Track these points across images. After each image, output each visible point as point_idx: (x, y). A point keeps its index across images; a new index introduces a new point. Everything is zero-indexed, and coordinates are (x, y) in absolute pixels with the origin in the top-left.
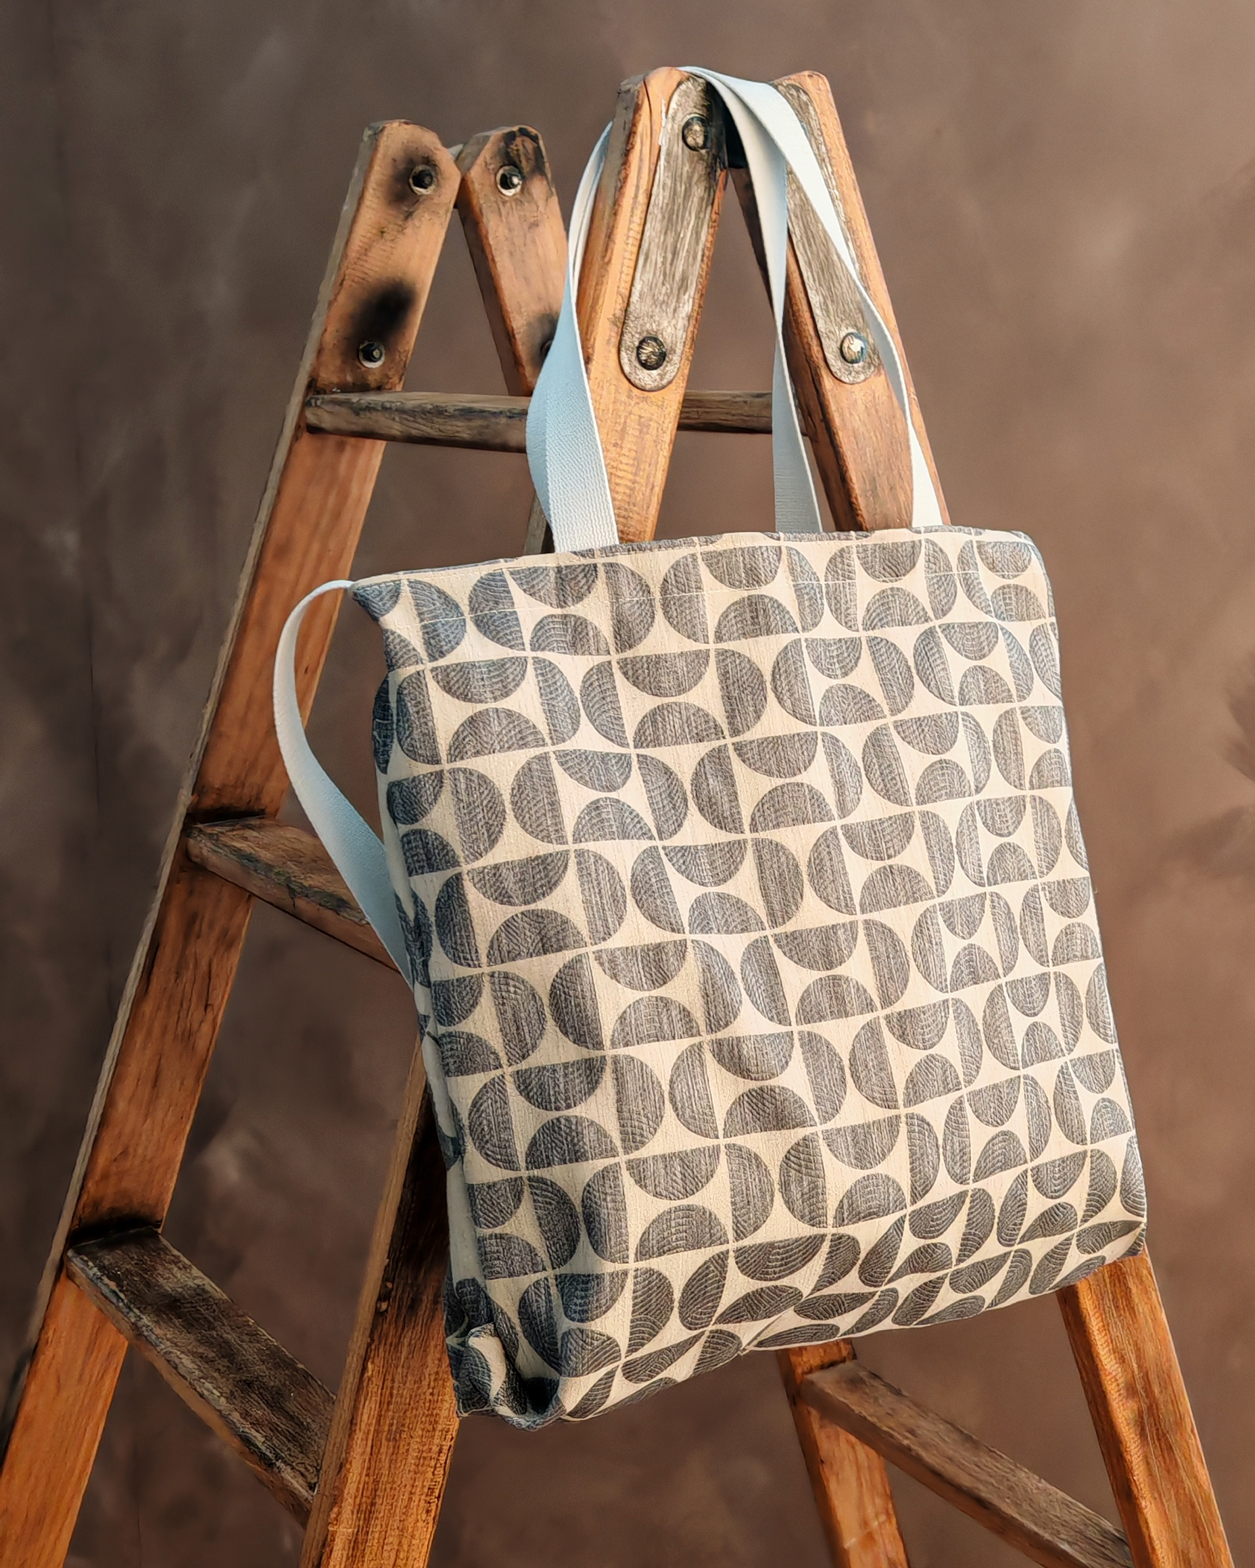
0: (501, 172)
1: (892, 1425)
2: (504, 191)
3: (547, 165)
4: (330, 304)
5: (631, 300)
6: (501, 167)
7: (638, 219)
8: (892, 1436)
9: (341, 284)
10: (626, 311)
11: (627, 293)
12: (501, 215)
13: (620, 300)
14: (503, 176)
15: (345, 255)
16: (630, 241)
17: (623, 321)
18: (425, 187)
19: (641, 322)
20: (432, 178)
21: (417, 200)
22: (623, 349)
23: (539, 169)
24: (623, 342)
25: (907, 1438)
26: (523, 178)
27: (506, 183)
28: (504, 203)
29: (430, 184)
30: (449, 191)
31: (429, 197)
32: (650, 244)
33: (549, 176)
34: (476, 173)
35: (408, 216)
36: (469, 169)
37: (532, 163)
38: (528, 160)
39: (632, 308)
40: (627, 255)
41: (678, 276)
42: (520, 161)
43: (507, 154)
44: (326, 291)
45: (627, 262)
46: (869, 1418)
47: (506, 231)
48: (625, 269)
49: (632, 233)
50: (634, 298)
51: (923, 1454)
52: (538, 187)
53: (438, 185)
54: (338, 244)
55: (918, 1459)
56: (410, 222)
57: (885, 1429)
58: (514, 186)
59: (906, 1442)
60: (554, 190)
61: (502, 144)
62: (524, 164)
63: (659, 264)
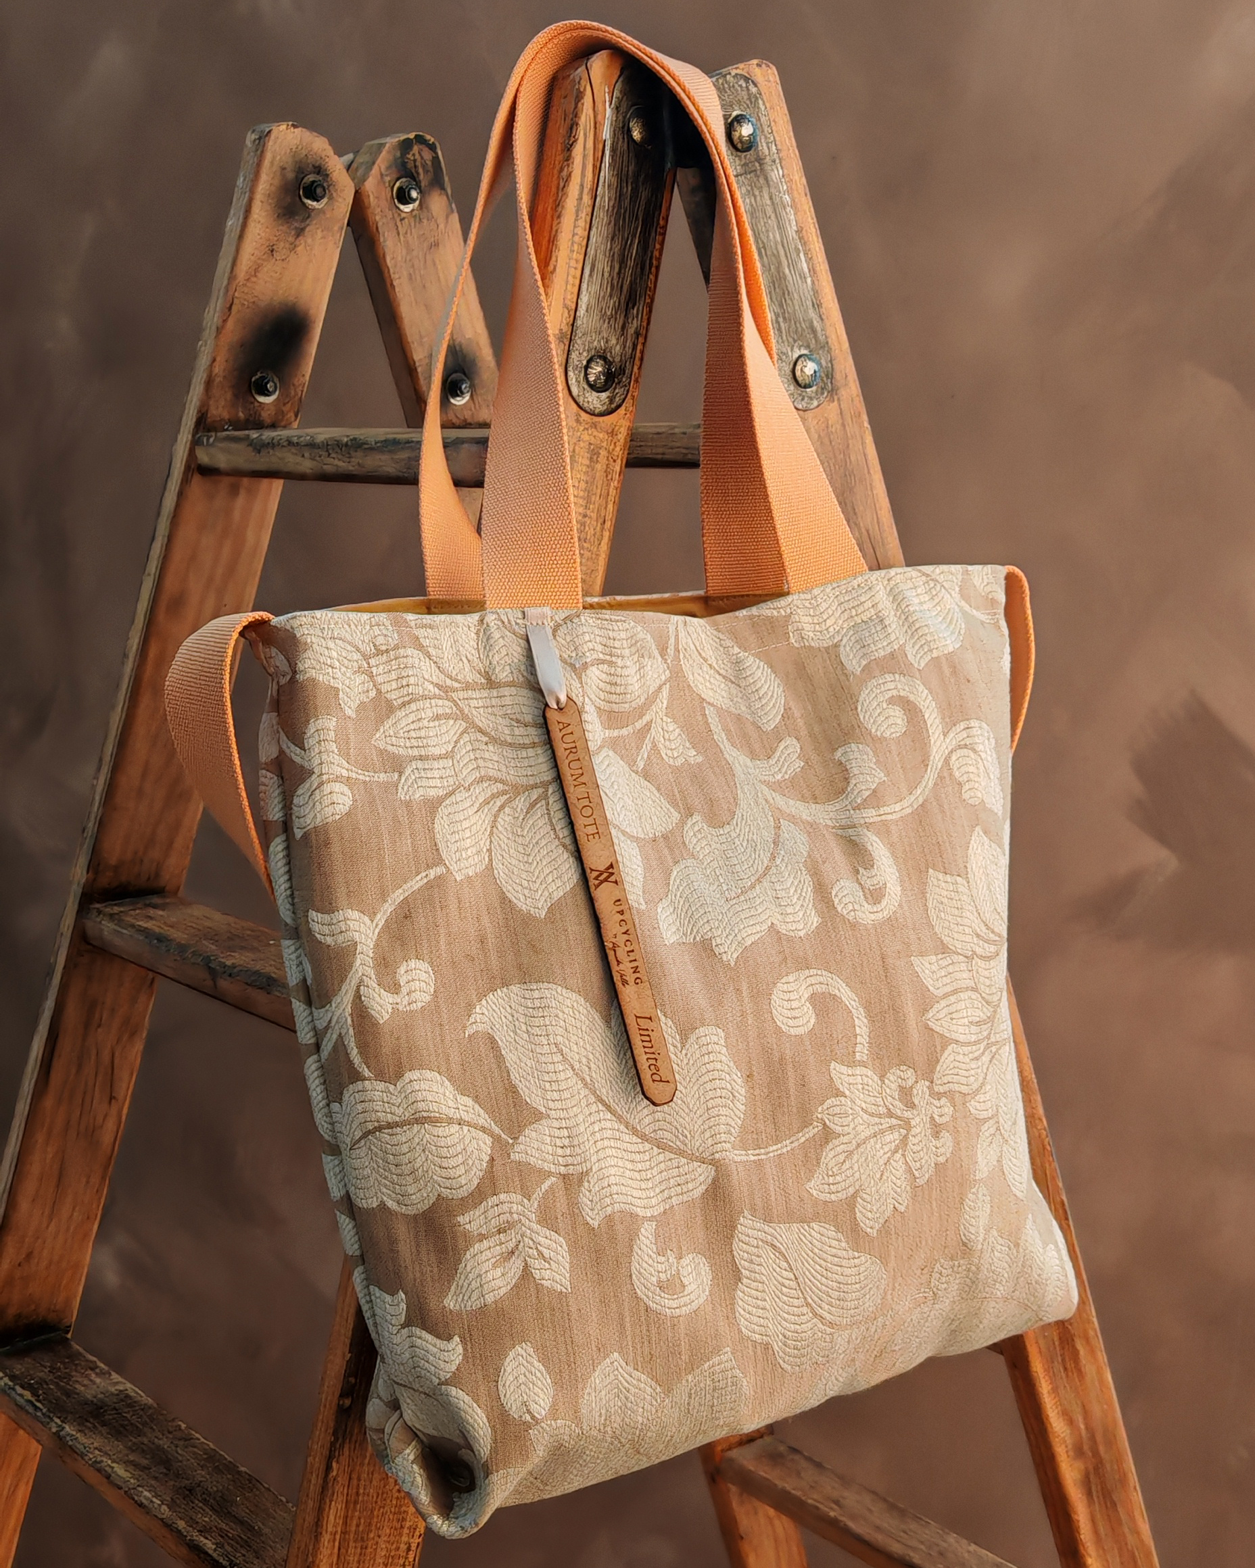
0: (398, 184)
1: (815, 1497)
2: (402, 207)
3: (446, 179)
4: (219, 330)
5: (578, 314)
6: (398, 179)
7: (582, 223)
8: (817, 1508)
9: (230, 308)
10: (573, 325)
11: (574, 307)
12: (399, 234)
13: (566, 314)
14: (400, 189)
15: (232, 277)
16: (576, 247)
17: (569, 338)
18: (318, 201)
19: (589, 338)
20: (324, 190)
21: (308, 213)
22: (570, 369)
23: (437, 182)
24: (570, 361)
25: (832, 1509)
26: (421, 192)
27: (403, 197)
28: (404, 219)
29: (322, 197)
30: (342, 206)
31: (322, 211)
32: (596, 251)
33: (449, 192)
34: (370, 185)
35: (300, 232)
36: (365, 181)
37: (431, 175)
38: (426, 172)
39: (579, 322)
40: (573, 263)
41: (625, 288)
42: (418, 174)
43: (404, 164)
44: (212, 315)
45: (572, 271)
46: (793, 1492)
47: (404, 252)
48: (570, 278)
49: (576, 239)
50: (582, 311)
51: (851, 1524)
52: (438, 203)
53: (331, 198)
54: (224, 264)
55: (846, 1531)
56: (300, 238)
57: (810, 1501)
58: (414, 200)
59: (832, 1514)
60: (453, 206)
61: (398, 154)
62: (422, 177)
63: (606, 275)
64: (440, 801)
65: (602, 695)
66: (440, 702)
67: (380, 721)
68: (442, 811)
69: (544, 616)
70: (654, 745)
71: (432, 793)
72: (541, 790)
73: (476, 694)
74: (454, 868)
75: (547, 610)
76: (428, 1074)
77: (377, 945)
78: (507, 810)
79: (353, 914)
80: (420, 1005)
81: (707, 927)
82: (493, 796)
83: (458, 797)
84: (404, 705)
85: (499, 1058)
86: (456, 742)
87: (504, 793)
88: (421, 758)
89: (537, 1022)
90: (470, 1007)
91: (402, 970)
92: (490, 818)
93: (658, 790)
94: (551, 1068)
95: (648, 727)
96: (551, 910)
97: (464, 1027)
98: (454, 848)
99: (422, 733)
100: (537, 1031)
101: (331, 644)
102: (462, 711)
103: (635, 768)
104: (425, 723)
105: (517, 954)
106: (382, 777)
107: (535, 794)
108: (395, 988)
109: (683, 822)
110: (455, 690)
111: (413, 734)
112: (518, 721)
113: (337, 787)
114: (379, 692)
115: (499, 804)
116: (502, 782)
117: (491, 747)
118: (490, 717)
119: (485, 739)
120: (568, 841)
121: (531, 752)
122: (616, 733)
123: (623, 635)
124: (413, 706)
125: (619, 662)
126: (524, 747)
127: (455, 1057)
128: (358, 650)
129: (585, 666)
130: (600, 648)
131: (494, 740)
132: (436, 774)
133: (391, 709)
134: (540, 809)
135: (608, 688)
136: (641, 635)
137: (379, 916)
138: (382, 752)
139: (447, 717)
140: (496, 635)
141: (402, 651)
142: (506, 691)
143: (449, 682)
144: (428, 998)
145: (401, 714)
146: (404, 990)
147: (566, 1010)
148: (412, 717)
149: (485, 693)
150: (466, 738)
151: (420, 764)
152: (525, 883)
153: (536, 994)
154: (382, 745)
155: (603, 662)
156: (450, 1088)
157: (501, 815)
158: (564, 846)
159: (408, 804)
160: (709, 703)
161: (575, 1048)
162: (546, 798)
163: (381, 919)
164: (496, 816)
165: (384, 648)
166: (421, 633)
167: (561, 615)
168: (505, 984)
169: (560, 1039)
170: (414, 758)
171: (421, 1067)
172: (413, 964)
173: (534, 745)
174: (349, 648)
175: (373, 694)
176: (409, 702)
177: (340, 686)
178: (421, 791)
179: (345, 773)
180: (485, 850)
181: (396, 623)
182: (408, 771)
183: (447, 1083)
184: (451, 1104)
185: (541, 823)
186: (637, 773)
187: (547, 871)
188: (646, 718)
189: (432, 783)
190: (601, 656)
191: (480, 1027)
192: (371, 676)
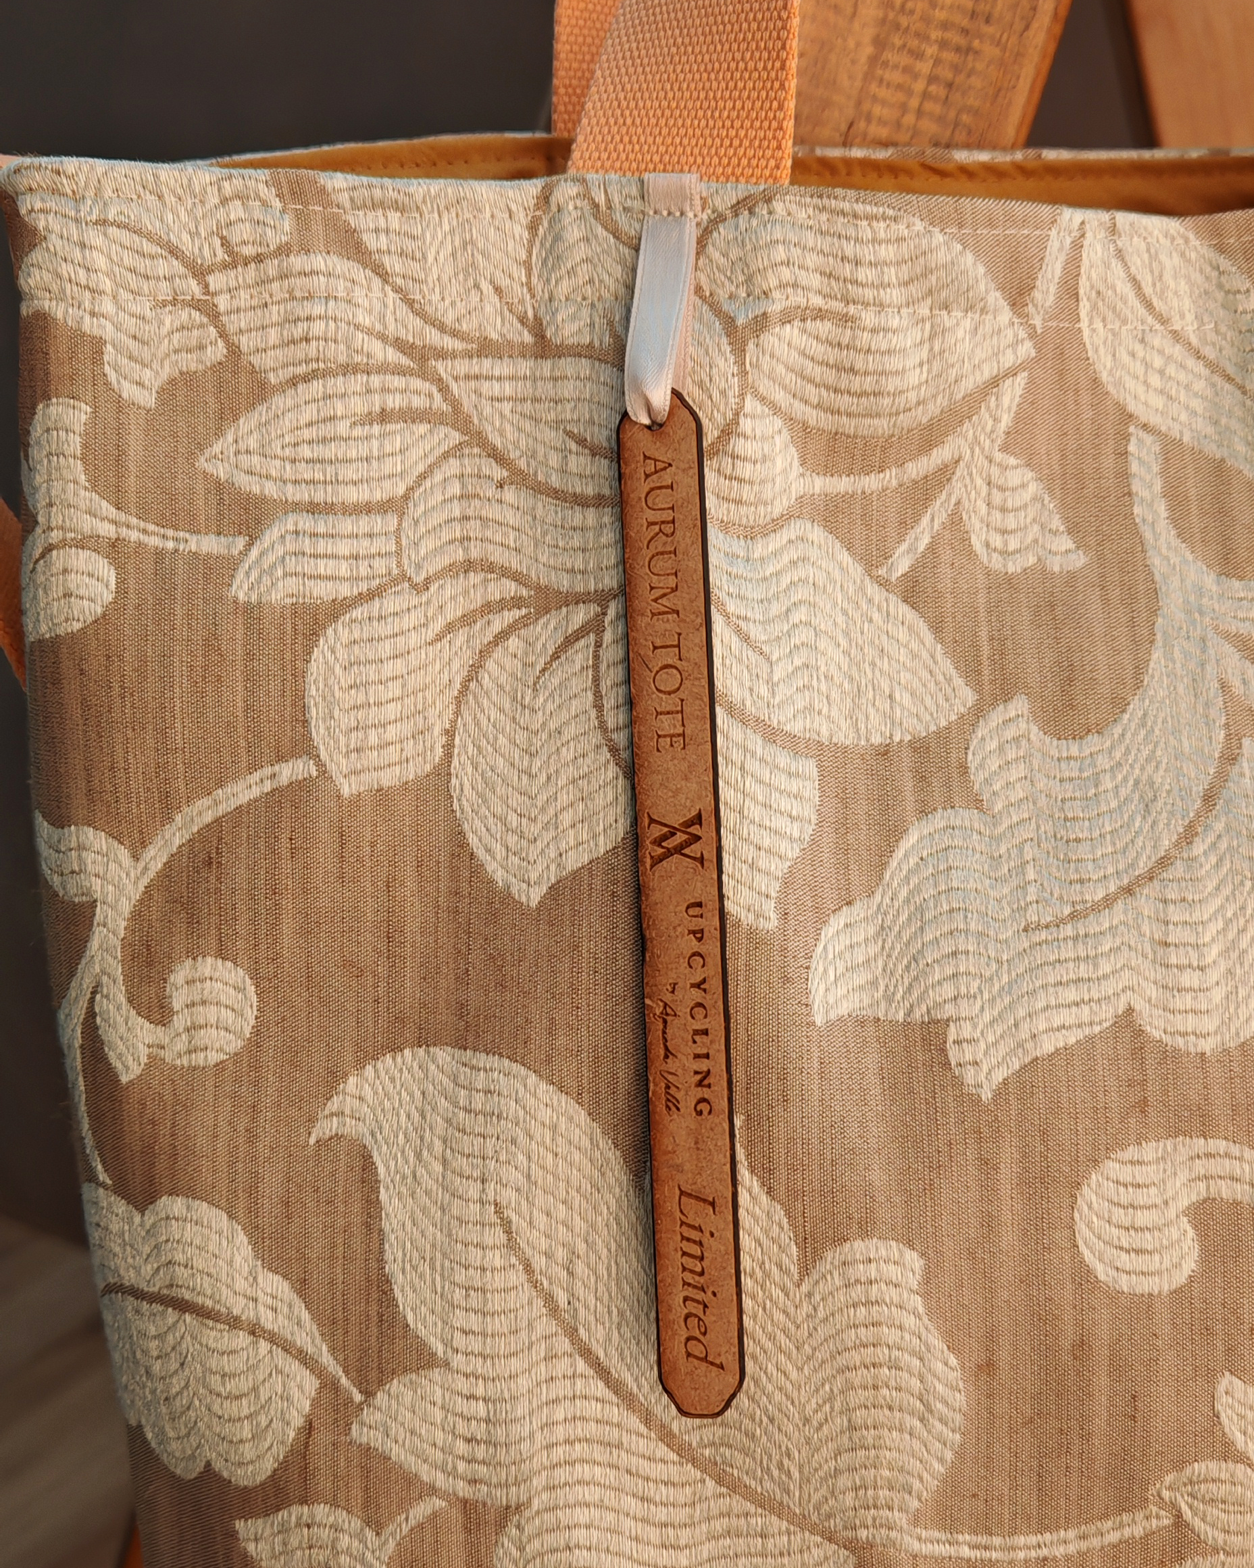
64: (337, 609)
65: (812, 392)
66: (397, 382)
67: (227, 415)
68: (337, 635)
69: (682, 195)
70: (955, 520)
71: (323, 591)
72: (594, 609)
73: (503, 368)
74: (338, 765)
75: (691, 181)
76: (203, 1209)
77: (137, 916)
78: (513, 643)
79: (96, 839)
80: (214, 1057)
81: (948, 990)
82: (488, 608)
83: (390, 603)
84: (293, 382)
85: (372, 1206)
86: (423, 477)
87: (517, 602)
88: (313, 509)
89: (468, 1144)
90: (333, 1079)
91: (179, 976)
92: (468, 657)
93: (937, 628)
94: (475, 1255)
95: (944, 474)
96: (554, 890)
97: (312, 1120)
98: (347, 721)
99: (329, 451)
100: (461, 1163)
101: (94, 237)
102: (456, 405)
103: (882, 572)
104: (342, 428)
105: (462, 979)
106: (209, 544)
107: (580, 615)
108: (159, 1013)
109: (978, 713)
110: (442, 354)
111: (306, 452)
112: (581, 442)
113: (81, 559)
114: (234, 351)
115: (497, 627)
116: (517, 577)
117: (510, 495)
118: (528, 425)
119: (499, 473)
120: (621, 738)
121: (591, 516)
122: (843, 484)
123: (887, 252)
124: (316, 387)
125: (869, 318)
126: (580, 501)
127: (272, 1186)
128: (174, 252)
129: (761, 324)
130: (816, 281)
131: (518, 478)
132: (343, 548)
133: (261, 391)
134: (581, 655)
135: (831, 376)
136: (942, 256)
137: (151, 851)
138: (219, 487)
139: (410, 416)
140: (573, 233)
141: (297, 262)
142: (568, 366)
143: (434, 337)
144: (234, 1044)
145: (279, 402)
146: (179, 1022)
147: (538, 1133)
148: (309, 413)
149: (525, 367)
150: (453, 466)
151: (306, 522)
152: (513, 819)
153: (480, 1080)
154: (221, 471)
155: (820, 315)
156: (247, 1250)
157: (498, 653)
158: (614, 750)
159: (251, 613)
160: (1145, 427)
161: (541, 1220)
162: (600, 631)
163: (156, 857)
164: (484, 653)
165: (248, 251)
166: (362, 221)
167: (728, 196)
168: (424, 1040)
169: (508, 1196)
170: (296, 507)
171: (191, 1193)
172: (209, 965)
173: (598, 501)
174: (148, 247)
175: (217, 352)
176: (306, 379)
177: (108, 331)
178: (292, 584)
179: (107, 530)
180: (437, 730)
181: (295, 194)
182: (271, 535)
183: (242, 1238)
184: (241, 1284)
185: (576, 685)
186: (884, 583)
187: (564, 799)
188: (941, 455)
189: (323, 567)
190: (817, 301)
191: (350, 1127)
192: (214, 315)
